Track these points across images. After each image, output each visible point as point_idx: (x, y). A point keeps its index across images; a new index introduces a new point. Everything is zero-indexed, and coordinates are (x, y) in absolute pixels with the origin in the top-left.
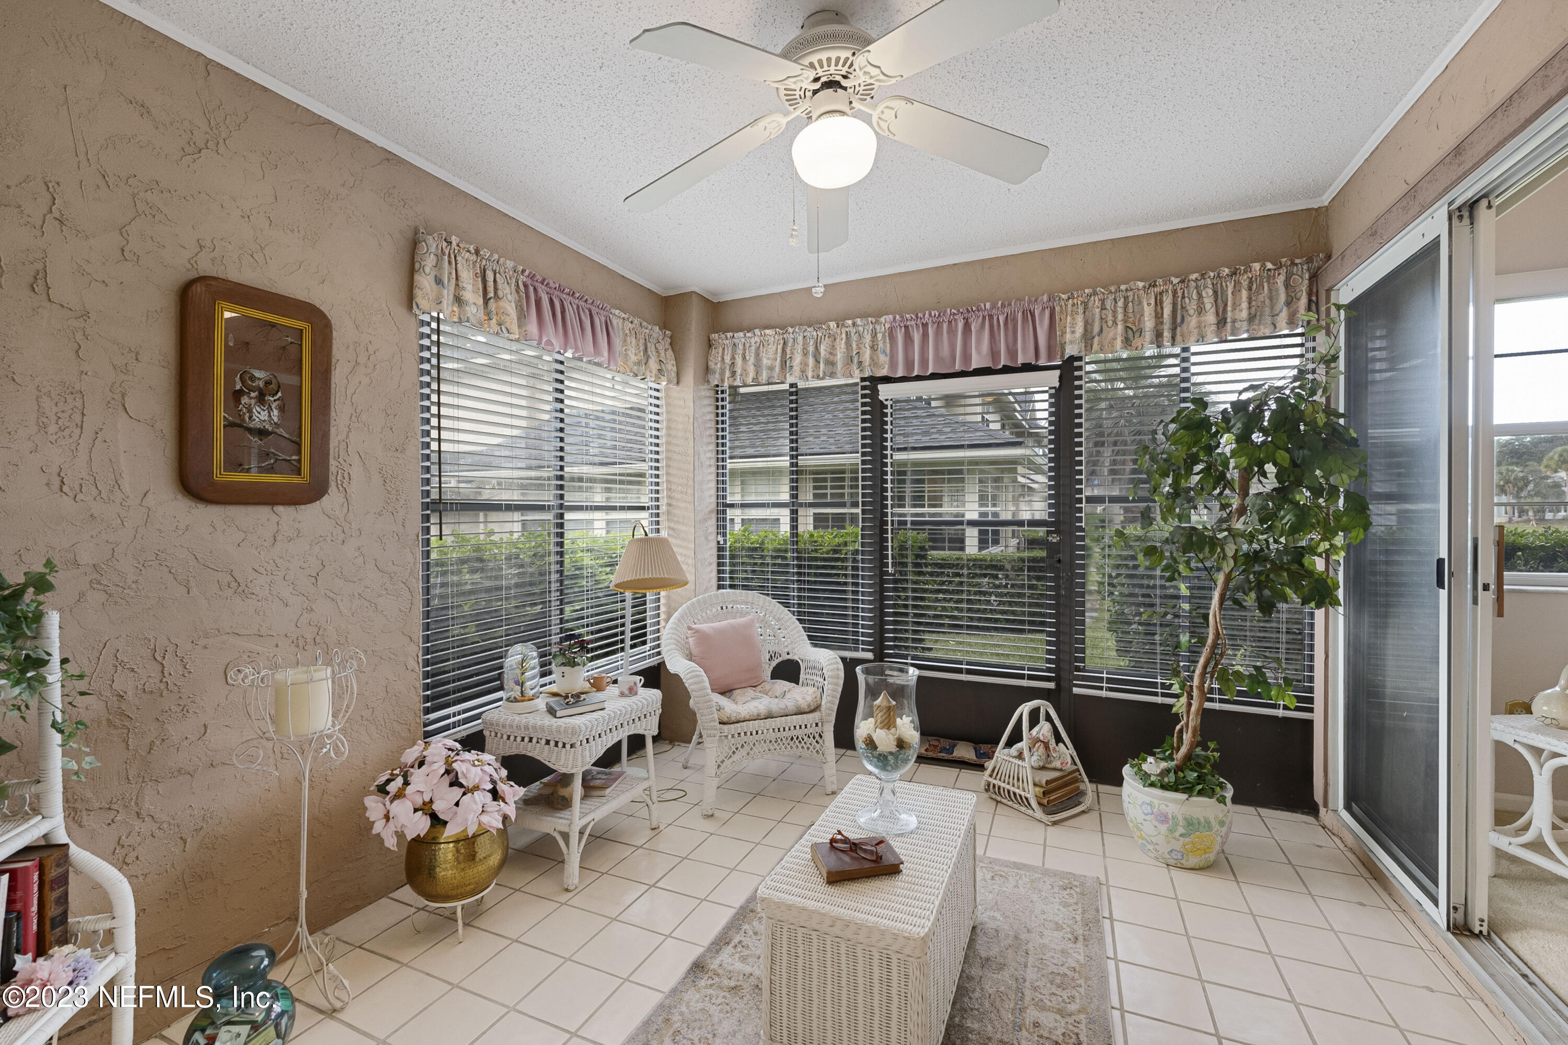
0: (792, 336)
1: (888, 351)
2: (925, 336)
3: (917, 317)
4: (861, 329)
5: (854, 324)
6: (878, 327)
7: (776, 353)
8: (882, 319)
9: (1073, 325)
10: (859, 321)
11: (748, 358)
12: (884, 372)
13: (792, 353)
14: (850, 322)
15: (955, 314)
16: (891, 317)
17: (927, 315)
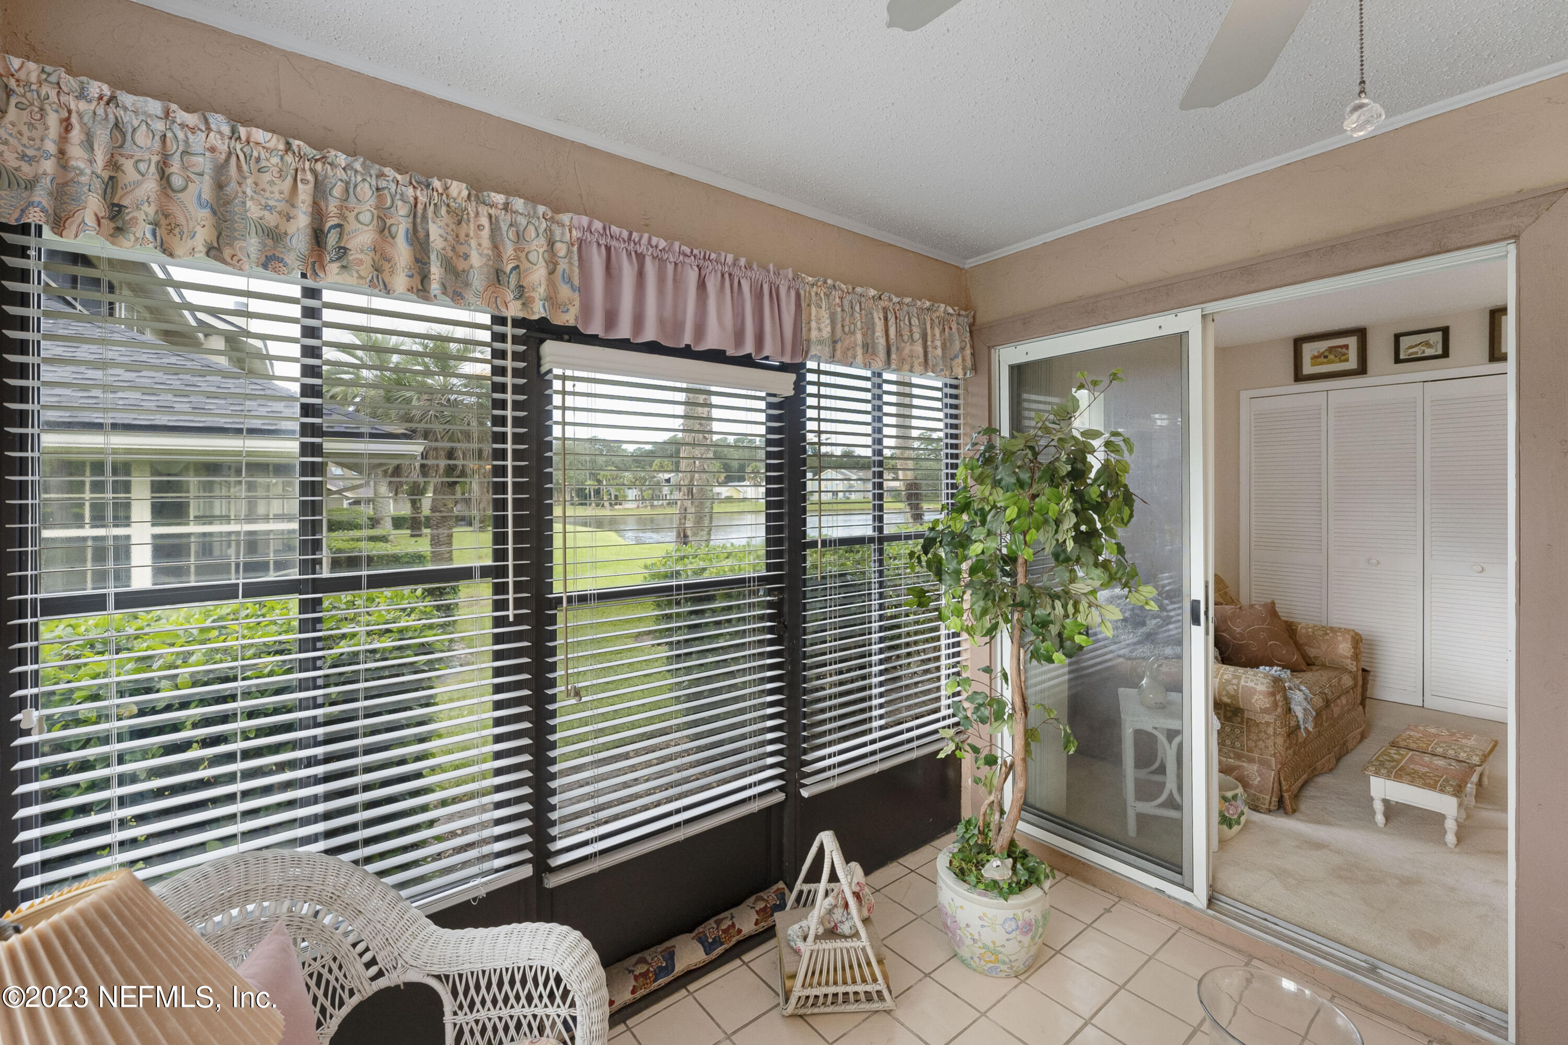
0: (340, 173)
1: (576, 282)
2: (641, 275)
3: (630, 239)
4: (522, 221)
5: (506, 207)
6: (558, 231)
7: (291, 199)
8: (565, 218)
9: (818, 320)
10: (519, 204)
11: (177, 181)
12: (568, 318)
13: (343, 217)
14: (499, 198)
15: (685, 255)
16: (585, 220)
17: (645, 240)
